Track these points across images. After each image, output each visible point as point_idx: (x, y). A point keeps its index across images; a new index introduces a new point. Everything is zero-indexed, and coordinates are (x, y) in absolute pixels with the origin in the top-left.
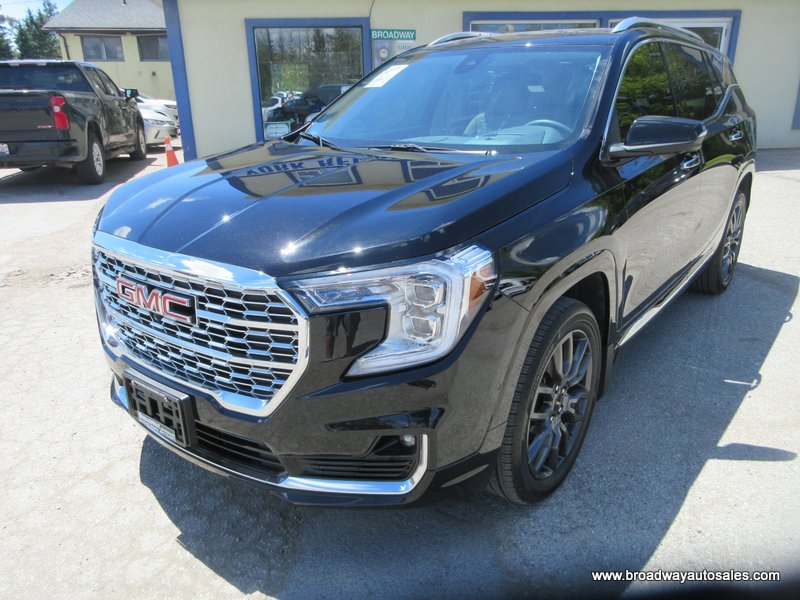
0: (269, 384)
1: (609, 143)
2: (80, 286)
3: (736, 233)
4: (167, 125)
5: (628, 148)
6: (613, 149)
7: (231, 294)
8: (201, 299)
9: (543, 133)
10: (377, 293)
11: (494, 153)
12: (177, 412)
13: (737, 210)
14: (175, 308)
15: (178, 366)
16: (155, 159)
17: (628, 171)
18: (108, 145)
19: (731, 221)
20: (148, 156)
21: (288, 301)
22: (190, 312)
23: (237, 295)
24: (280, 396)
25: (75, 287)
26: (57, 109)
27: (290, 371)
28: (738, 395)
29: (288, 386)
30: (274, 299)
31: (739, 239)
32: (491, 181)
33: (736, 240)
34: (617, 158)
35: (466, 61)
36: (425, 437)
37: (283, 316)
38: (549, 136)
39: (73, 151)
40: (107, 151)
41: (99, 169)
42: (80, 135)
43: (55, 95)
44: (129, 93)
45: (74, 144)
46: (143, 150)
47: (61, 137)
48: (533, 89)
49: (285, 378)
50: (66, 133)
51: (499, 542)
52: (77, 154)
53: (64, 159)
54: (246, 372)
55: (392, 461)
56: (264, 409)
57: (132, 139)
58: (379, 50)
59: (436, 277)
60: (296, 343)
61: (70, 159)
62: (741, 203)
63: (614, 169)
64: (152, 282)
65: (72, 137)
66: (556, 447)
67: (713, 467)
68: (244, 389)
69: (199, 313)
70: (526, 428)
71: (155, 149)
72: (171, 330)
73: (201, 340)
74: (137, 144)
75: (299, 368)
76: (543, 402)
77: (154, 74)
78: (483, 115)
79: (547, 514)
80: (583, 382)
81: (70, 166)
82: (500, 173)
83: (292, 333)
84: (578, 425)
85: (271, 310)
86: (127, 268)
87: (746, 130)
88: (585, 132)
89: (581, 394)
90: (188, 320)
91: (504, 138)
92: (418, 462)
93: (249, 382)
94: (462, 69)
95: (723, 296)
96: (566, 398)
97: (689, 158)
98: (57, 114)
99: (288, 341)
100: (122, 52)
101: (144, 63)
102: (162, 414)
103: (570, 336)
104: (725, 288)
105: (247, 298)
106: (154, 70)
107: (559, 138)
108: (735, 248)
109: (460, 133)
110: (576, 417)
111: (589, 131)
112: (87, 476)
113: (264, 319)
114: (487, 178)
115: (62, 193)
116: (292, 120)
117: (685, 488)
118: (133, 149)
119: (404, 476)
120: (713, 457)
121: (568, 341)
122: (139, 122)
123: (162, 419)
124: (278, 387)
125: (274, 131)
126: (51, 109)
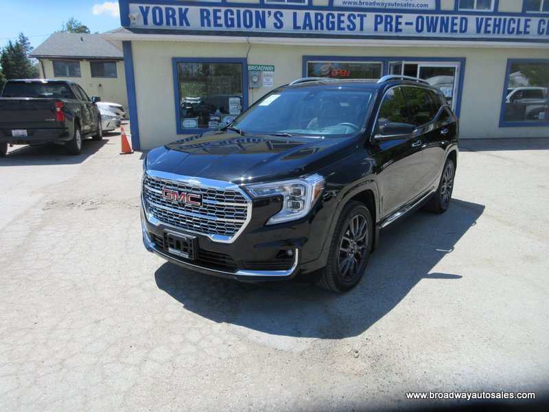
0: (232, 230)
1: (375, 134)
2: (91, 209)
3: (448, 181)
4: (114, 119)
5: (383, 136)
6: (376, 137)
7: (219, 192)
8: (205, 195)
9: (345, 129)
10: (278, 191)
11: (323, 138)
12: (191, 245)
13: (448, 169)
14: (193, 199)
15: (190, 226)
16: (108, 140)
17: (385, 147)
18: (83, 130)
19: (445, 175)
20: (103, 138)
21: (244, 195)
22: (200, 200)
23: (222, 192)
24: (237, 234)
25: (88, 209)
26: (58, 109)
27: (243, 223)
28: (441, 255)
29: (241, 230)
30: (238, 193)
31: (452, 184)
32: (320, 150)
33: (450, 185)
34: (378, 140)
35: (309, 94)
36: (297, 250)
37: (241, 200)
38: (348, 130)
39: (66, 134)
40: (84, 134)
41: (79, 146)
42: (70, 125)
43: (58, 101)
44: (94, 99)
45: (67, 131)
46: (101, 134)
47: (59, 127)
48: (343, 104)
49: (240, 226)
50: (62, 123)
51: (327, 306)
52: (68, 136)
53: (60, 139)
54: (223, 225)
55: (283, 261)
56: (231, 240)
57: (95, 127)
58: (252, 77)
59: (302, 185)
60: (246, 211)
61: (64, 140)
62: (450, 165)
63: (378, 146)
64: (180, 189)
65: (66, 126)
66: (352, 268)
67: (424, 282)
68: (222, 233)
69: (204, 201)
70: (338, 256)
71: (106, 134)
72: (189, 210)
73: (203, 212)
74: (98, 130)
75: (246, 222)
76: (346, 244)
77: (100, 85)
78: (316, 119)
79: (348, 297)
80: (364, 240)
81: (63, 144)
82: (323, 147)
83: (244, 207)
84: (362, 261)
85: (236, 198)
86: (167, 184)
87: (453, 128)
88: (363, 130)
89: (363, 246)
90: (199, 204)
91: (328, 131)
92: (294, 261)
93: (224, 229)
94: (307, 98)
95: (444, 214)
96: (356, 247)
97: (415, 142)
98: (58, 112)
99: (242, 211)
100: (80, 71)
101: (94, 79)
102: (182, 246)
103: (357, 216)
104: (444, 211)
105: (226, 193)
106: (100, 83)
107: (353, 131)
108: (450, 190)
109: (304, 128)
110: (362, 256)
111: (365, 130)
112: (132, 286)
113: (233, 202)
114: (317, 149)
115: (58, 160)
116: (198, 117)
117: (410, 288)
118: (95, 134)
119: (288, 268)
120: (425, 277)
121: (356, 219)
122: (99, 117)
123: (182, 249)
124: (237, 230)
125: (187, 124)
126: (55, 109)
